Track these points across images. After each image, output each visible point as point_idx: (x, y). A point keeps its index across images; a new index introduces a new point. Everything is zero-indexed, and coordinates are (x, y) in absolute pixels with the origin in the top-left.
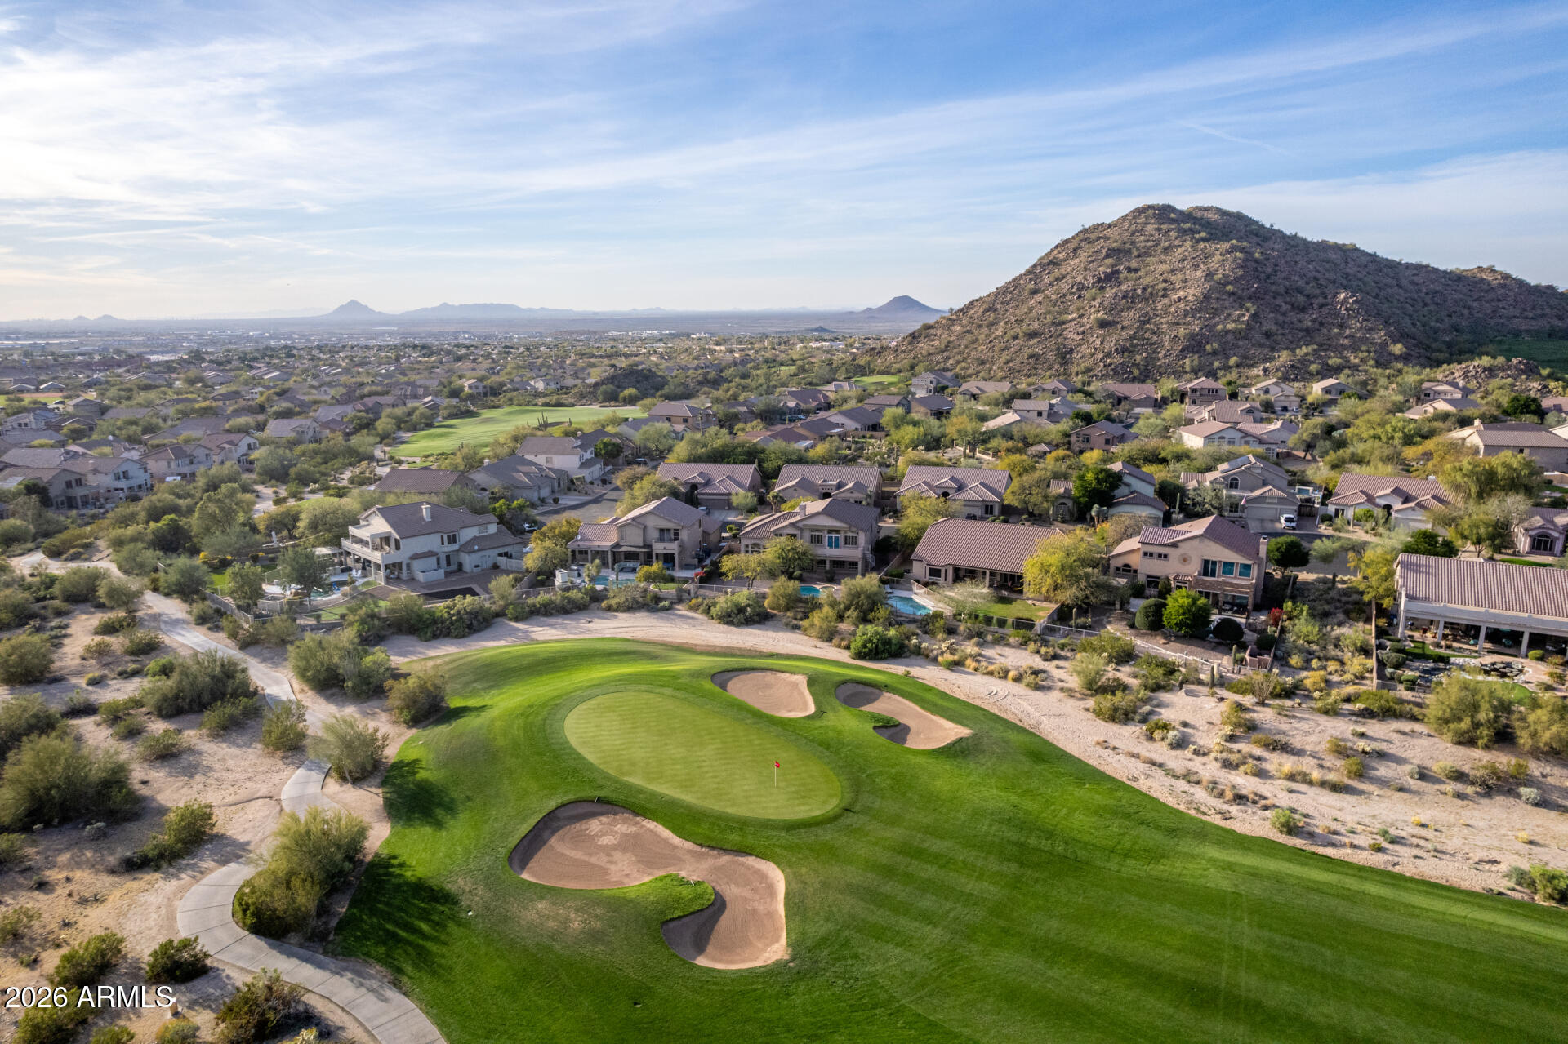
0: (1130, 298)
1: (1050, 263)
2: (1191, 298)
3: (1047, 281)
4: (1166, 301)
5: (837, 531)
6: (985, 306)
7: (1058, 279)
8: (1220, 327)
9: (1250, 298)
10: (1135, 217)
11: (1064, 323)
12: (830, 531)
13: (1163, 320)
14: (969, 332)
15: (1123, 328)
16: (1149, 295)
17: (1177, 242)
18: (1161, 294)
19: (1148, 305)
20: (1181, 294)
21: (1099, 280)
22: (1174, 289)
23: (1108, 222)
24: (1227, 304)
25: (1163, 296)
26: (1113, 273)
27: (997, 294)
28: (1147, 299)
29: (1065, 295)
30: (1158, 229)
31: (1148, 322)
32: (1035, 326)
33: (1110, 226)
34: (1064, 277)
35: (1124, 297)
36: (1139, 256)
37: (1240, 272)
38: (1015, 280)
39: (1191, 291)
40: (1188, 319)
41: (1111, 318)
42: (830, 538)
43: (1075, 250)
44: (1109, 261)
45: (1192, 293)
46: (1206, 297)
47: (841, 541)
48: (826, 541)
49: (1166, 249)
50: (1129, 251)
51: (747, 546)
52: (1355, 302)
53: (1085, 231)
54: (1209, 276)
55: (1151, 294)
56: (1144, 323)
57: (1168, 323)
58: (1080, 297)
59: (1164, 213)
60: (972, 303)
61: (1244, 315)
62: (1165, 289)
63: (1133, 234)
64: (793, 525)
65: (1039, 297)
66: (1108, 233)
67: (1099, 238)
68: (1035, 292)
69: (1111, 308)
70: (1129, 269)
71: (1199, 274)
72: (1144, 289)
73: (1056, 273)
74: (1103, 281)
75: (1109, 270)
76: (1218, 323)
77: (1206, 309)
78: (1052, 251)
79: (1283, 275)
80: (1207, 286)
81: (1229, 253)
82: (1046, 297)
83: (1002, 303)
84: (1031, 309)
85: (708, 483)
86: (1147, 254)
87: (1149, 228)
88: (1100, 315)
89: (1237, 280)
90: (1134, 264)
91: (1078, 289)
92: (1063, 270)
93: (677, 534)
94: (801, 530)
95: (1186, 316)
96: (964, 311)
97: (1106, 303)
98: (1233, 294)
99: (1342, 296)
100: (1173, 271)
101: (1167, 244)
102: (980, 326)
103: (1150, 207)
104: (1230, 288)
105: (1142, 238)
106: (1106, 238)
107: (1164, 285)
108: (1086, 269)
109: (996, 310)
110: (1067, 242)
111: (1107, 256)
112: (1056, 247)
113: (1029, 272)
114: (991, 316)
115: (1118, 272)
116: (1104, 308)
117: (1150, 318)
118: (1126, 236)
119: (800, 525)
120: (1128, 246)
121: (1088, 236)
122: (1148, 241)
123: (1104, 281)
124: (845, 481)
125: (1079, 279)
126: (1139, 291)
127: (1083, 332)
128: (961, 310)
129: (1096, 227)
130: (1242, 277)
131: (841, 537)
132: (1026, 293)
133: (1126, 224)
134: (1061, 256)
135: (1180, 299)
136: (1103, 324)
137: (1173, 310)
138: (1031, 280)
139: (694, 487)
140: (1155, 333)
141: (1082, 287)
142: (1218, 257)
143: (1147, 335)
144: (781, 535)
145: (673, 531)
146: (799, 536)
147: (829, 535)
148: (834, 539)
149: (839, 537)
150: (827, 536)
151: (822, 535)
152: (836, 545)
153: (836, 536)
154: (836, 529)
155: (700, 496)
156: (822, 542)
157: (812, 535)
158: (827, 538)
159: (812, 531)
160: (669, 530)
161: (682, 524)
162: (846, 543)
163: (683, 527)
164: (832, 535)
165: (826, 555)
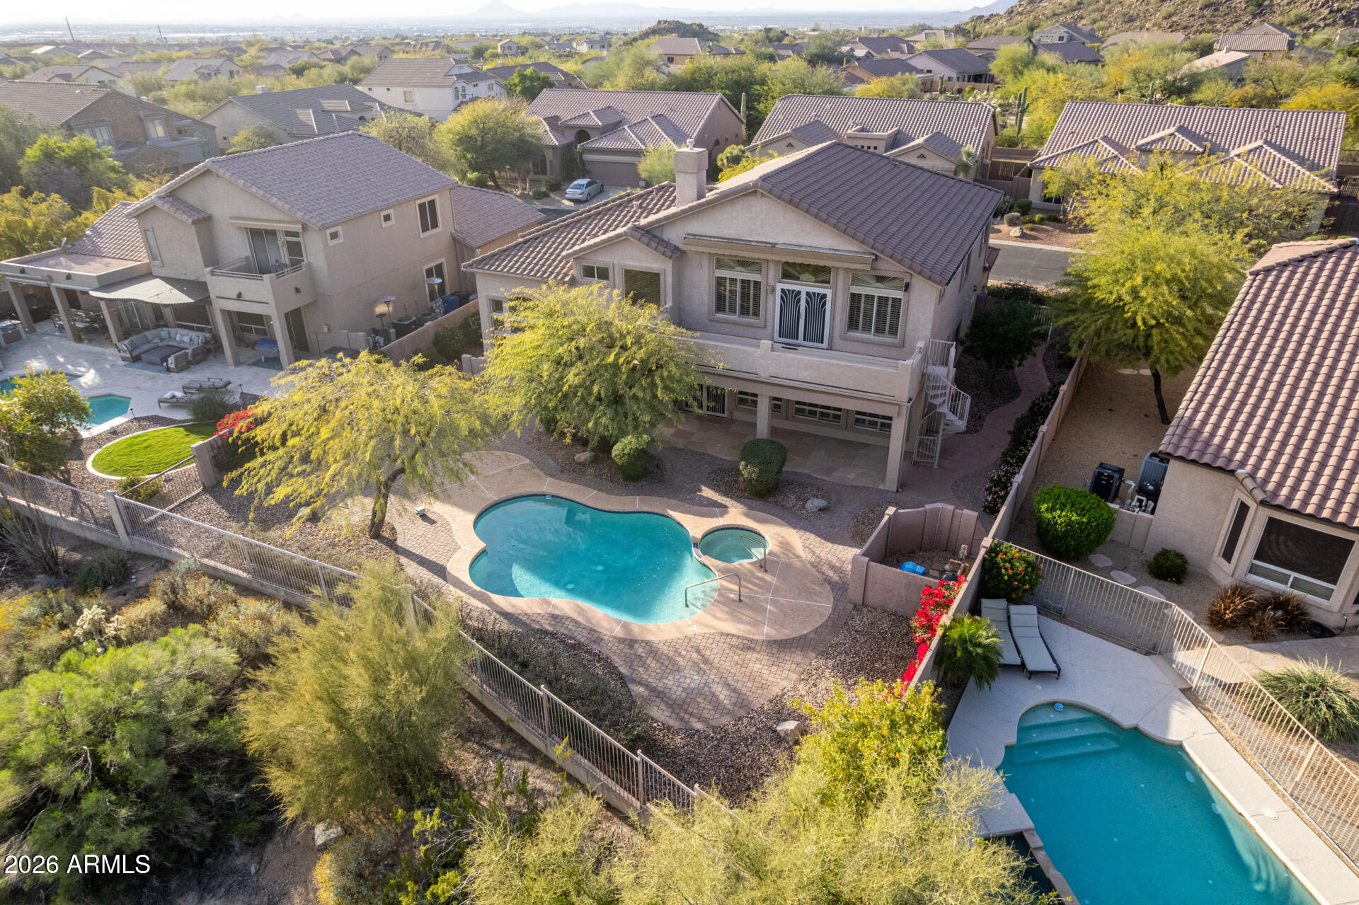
5: (821, 273)
12: (790, 271)
42: (790, 298)
47: (836, 313)
48: (772, 307)
51: (496, 305)
64: (648, 233)
93: (295, 248)
94: (677, 254)
119: (675, 235)
124: (910, 131)
131: (836, 298)
139: (582, 135)
144: (603, 274)
145: (281, 239)
146: (668, 282)
147: (786, 287)
148: (803, 304)
149: (829, 299)
150: (779, 287)
151: (757, 284)
152: (815, 334)
153: (812, 290)
154: (821, 263)
155: (587, 157)
156: (756, 313)
157: (720, 282)
158: (778, 293)
159: (720, 264)
160: (272, 233)
161: (300, 215)
162: (852, 324)
163: (305, 227)
164: (796, 288)
165: (764, 375)
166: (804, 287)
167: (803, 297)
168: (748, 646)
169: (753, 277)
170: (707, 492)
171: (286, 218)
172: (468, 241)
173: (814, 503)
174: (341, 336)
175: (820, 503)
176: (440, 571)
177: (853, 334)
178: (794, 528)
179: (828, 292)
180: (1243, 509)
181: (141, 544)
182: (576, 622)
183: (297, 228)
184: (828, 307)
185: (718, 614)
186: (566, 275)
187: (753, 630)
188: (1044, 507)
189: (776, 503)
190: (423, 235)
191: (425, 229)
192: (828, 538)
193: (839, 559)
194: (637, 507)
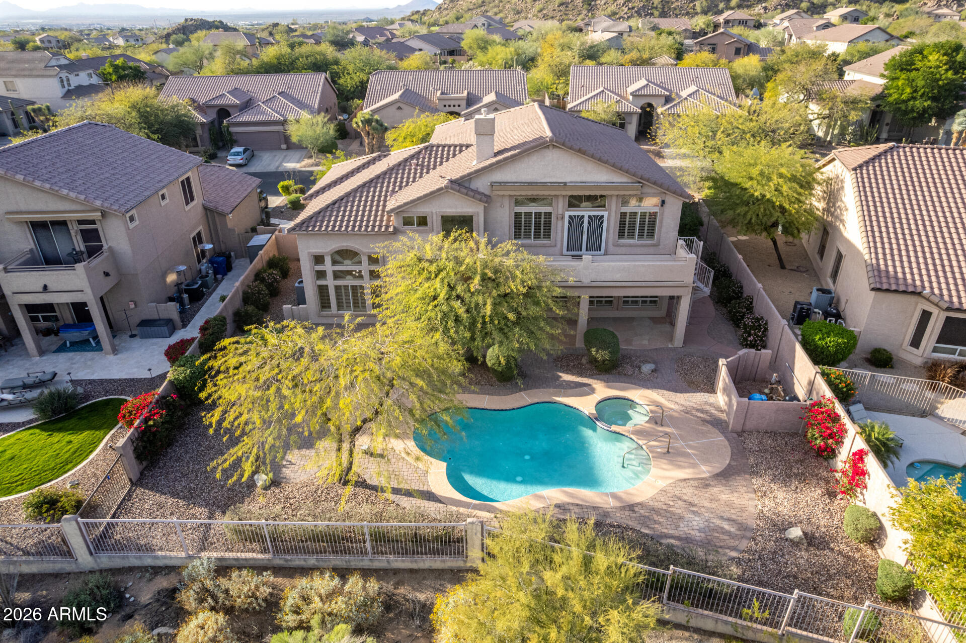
12: (574, 201)
42: (575, 222)
47: (611, 228)
48: (561, 231)
51: (319, 259)
64: (461, 185)
85: (248, 104)
93: (91, 236)
94: (486, 199)
119: (481, 184)
124: (476, 92)
131: (610, 216)
139: (223, 112)
144: (423, 221)
145: (74, 229)
146: (479, 221)
147: (572, 213)
148: (586, 225)
149: (605, 219)
150: (567, 214)
151: (548, 215)
152: (595, 246)
153: (592, 213)
154: (598, 193)
155: (233, 129)
156: (548, 235)
157: (517, 215)
158: (567, 219)
159: (518, 203)
160: (63, 224)
161: (98, 203)
162: (621, 235)
163: (104, 214)
164: (580, 213)
165: (586, 281)
166: (586, 212)
167: (586, 219)
168: (705, 484)
169: (544, 209)
170: (566, 377)
171: (82, 208)
172: (220, 209)
173: (647, 368)
174: (151, 310)
175: (650, 366)
176: (430, 496)
177: (622, 241)
178: (648, 388)
179: (605, 214)
180: (926, 314)
181: (106, 560)
182: (577, 505)
183: (96, 215)
184: (605, 225)
185: (665, 466)
186: (387, 226)
187: (695, 470)
188: (818, 337)
189: (619, 373)
190: (187, 208)
191: (187, 204)
192: (675, 390)
193: (696, 403)
194: (530, 401)
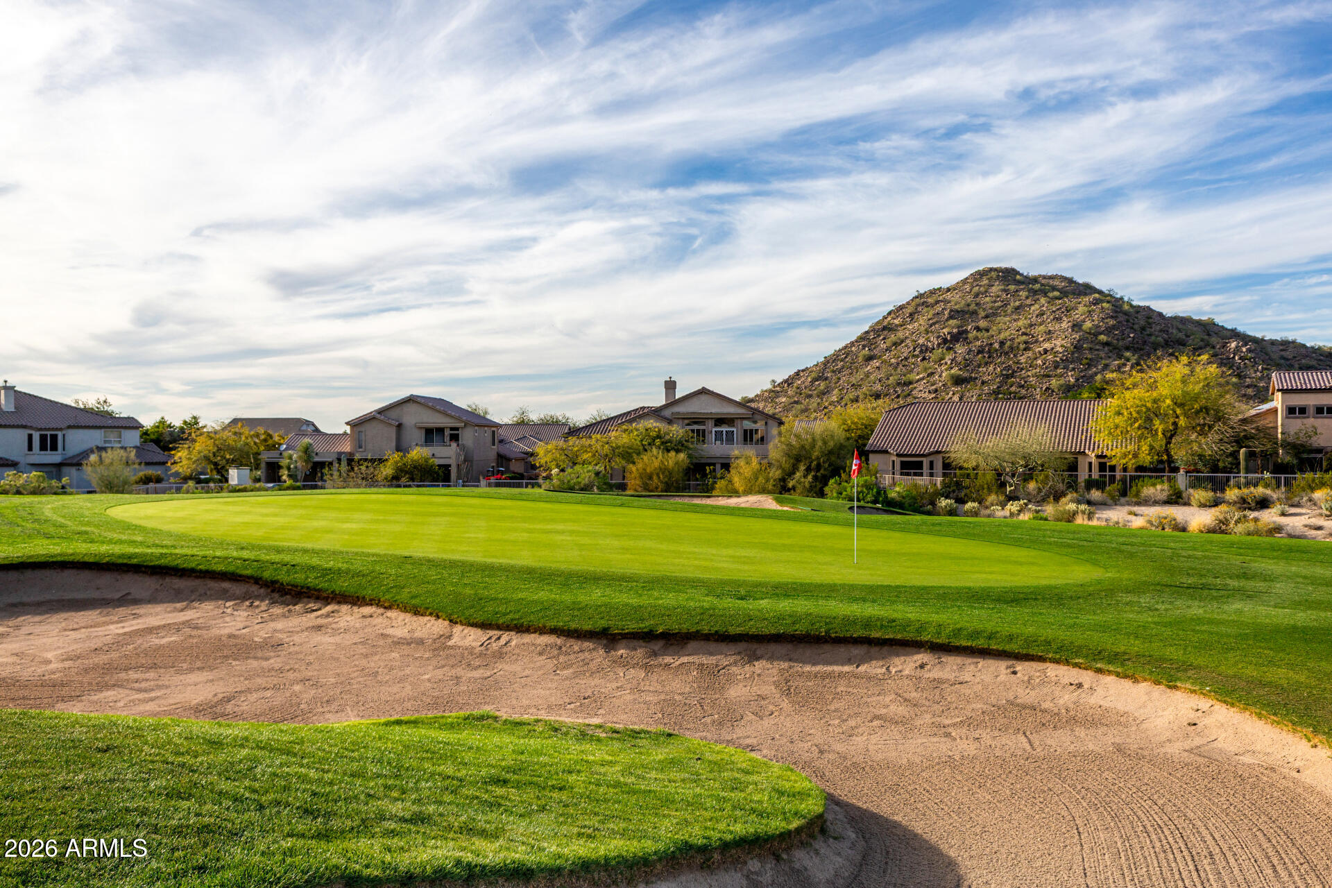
0: (988, 353)
1: (884, 328)
2: (1060, 350)
3: (883, 346)
4: (1030, 354)
6: (814, 375)
7: (895, 344)
8: (1099, 377)
9: (1127, 349)
10: (975, 280)
11: (911, 383)
12: (718, 423)
13: (1030, 374)
14: (796, 402)
15: (983, 383)
16: (1006, 348)
17: (1029, 302)
18: (1022, 346)
19: (1009, 359)
20: (1047, 345)
21: (945, 341)
22: (1037, 341)
23: (945, 286)
24: (1102, 354)
25: (1025, 349)
26: (960, 333)
27: (827, 361)
28: (1007, 353)
29: (906, 359)
30: (1004, 290)
31: (1012, 376)
32: (878, 387)
33: (948, 290)
34: (902, 342)
35: (979, 352)
36: (987, 317)
37: (1112, 322)
38: (846, 347)
39: (1059, 342)
40: (1059, 371)
41: (966, 375)
42: (719, 434)
43: (911, 315)
44: (952, 322)
45: (1059, 344)
46: (1078, 347)
47: (739, 437)
48: (711, 439)
49: (1017, 308)
50: (975, 313)
52: (1249, 351)
53: (920, 296)
54: (1076, 326)
55: (1011, 348)
56: (1008, 377)
57: (1035, 375)
58: (924, 359)
59: (1008, 275)
60: (797, 373)
61: (1125, 365)
62: (1026, 342)
63: (977, 295)
64: (655, 413)
65: (876, 363)
66: (948, 296)
67: (937, 302)
68: (869, 359)
69: (967, 364)
70: (978, 329)
71: (1064, 325)
72: (1002, 343)
73: (893, 338)
74: (949, 342)
75: (955, 331)
76: (1096, 374)
77: (1080, 360)
78: (885, 318)
79: (1158, 328)
80: (1077, 336)
81: (1095, 304)
82: (884, 362)
83: (834, 372)
84: (867, 375)
86: (995, 315)
87: (994, 289)
88: (955, 371)
89: (1109, 331)
90: (982, 324)
91: (921, 351)
92: (900, 334)
93: (454, 437)
94: (669, 421)
95: (1056, 367)
96: (789, 382)
97: (959, 359)
98: (1107, 344)
99: (1233, 345)
100: (1031, 325)
101: (1017, 303)
102: (810, 396)
103: (991, 270)
104: (1102, 338)
105: (988, 299)
106: (946, 302)
107: (1024, 338)
108: (927, 332)
109: (826, 379)
110: (901, 308)
111: (951, 317)
112: (890, 313)
113: (861, 338)
114: (823, 385)
115: (966, 332)
116: (958, 364)
117: (1014, 372)
118: (969, 298)
119: (667, 413)
120: (973, 307)
121: (922, 301)
122: (995, 302)
123: (951, 341)
125: (921, 341)
126: (996, 346)
127: (936, 391)
128: (786, 381)
129: (933, 292)
130: (1113, 327)
131: (738, 431)
132: (860, 359)
133: (967, 287)
134: (896, 322)
135: (1046, 351)
136: (958, 381)
137: (1039, 362)
138: (864, 347)
140: (1023, 386)
141: (925, 349)
142: (1081, 309)
143: (1013, 389)
145: (448, 432)
147: (717, 429)
148: (724, 436)
149: (735, 432)
150: (714, 430)
151: (704, 431)
153: (728, 429)
156: (704, 442)
158: (714, 433)
159: (687, 423)
161: (465, 418)
162: (745, 442)
163: (465, 426)
164: (721, 430)
165: (718, 455)
166: (724, 429)
167: (724, 432)
169: (702, 427)
171: (454, 421)
179: (735, 430)
180: (893, 461)
184: (735, 436)
190: (492, 447)
191: (492, 444)
